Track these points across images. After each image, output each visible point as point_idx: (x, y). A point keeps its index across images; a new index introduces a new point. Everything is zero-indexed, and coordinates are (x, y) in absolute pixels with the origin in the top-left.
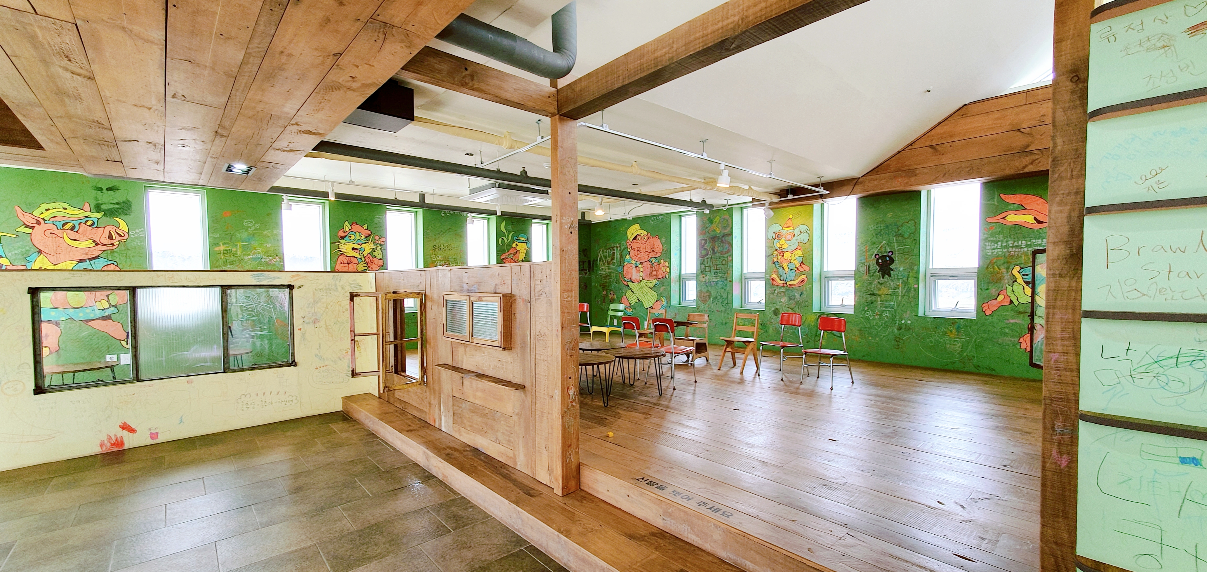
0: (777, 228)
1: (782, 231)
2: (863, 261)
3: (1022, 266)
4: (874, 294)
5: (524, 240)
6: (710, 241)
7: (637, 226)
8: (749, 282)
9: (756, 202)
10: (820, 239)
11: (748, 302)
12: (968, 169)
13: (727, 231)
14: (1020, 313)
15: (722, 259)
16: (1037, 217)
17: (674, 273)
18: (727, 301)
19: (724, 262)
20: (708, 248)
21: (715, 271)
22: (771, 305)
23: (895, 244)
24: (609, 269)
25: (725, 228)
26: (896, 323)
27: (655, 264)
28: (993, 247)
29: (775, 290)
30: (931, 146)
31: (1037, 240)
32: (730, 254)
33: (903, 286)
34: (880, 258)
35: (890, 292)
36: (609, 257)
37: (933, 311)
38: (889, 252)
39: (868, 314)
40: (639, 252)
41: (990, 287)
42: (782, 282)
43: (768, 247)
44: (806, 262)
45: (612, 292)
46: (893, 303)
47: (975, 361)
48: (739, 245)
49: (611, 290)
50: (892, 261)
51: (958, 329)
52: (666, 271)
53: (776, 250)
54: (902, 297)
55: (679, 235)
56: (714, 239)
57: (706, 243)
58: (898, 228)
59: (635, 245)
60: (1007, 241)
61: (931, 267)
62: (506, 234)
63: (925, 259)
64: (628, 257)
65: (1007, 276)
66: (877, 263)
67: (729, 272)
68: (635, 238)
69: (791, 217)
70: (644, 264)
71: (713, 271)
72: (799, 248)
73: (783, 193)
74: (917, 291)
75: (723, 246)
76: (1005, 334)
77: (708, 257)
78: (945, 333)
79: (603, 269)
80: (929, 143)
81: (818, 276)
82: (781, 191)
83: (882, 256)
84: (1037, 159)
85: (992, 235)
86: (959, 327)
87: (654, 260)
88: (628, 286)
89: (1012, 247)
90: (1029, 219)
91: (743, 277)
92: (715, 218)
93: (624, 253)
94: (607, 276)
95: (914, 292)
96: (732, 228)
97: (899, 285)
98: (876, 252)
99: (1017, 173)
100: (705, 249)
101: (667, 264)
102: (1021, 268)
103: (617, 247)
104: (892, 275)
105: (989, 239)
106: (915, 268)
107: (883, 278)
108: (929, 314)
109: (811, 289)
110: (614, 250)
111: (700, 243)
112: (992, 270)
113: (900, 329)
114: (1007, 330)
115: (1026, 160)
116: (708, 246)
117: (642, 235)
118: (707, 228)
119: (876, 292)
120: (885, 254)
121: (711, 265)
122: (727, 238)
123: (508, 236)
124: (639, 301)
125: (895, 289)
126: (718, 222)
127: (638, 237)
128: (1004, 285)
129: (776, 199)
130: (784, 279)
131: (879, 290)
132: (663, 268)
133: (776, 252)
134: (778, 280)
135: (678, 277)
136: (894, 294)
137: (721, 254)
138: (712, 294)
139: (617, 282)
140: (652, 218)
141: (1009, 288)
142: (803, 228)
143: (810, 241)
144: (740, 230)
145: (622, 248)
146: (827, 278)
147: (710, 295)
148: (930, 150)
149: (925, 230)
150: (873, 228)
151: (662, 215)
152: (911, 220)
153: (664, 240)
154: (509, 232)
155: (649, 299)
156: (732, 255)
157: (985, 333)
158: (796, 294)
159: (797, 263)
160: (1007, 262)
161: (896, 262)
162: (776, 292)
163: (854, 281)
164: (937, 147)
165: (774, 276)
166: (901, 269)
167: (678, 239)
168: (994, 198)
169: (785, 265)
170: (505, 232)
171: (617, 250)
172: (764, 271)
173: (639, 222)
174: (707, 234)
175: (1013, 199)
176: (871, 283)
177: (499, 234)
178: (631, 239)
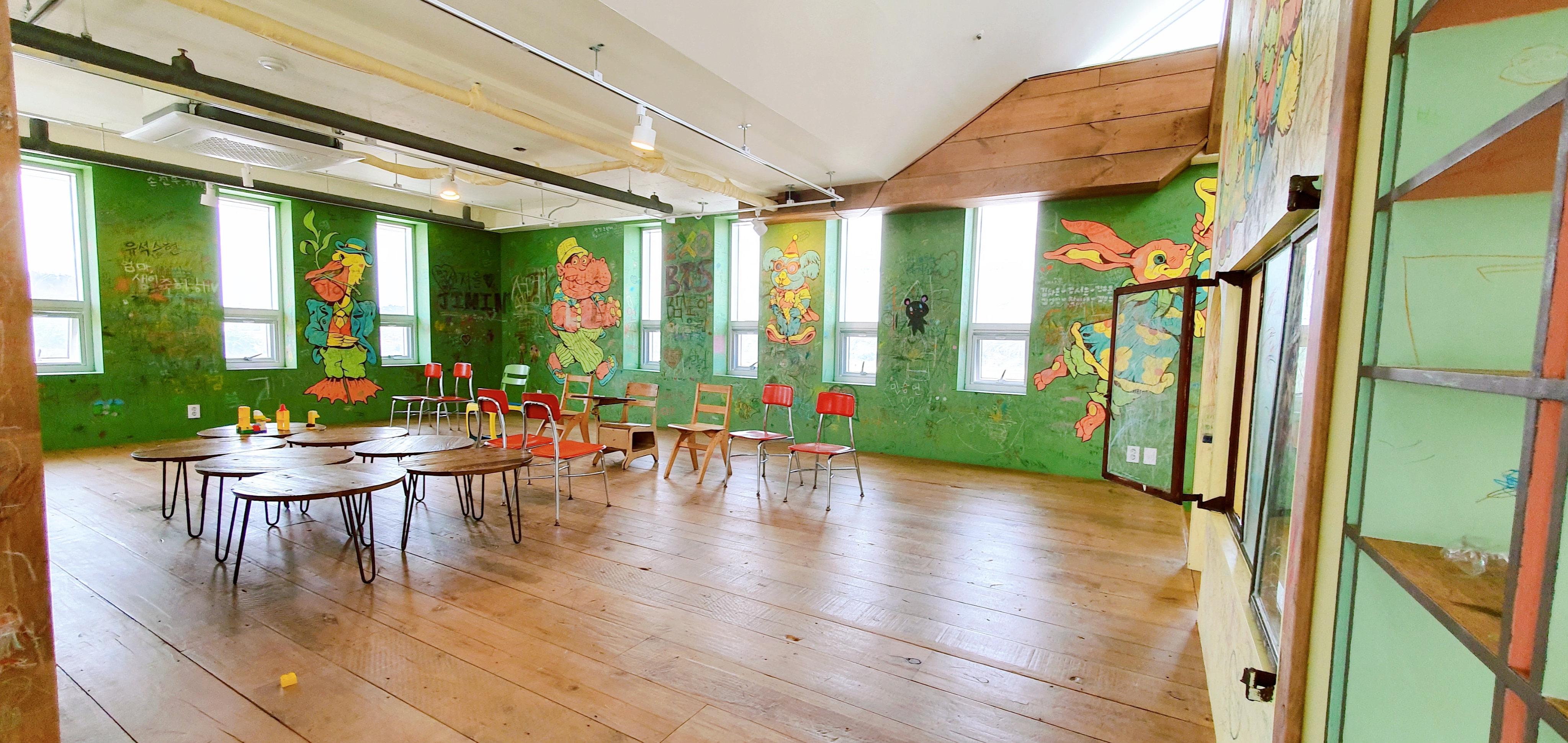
0: (775, 254)
1: (783, 258)
2: (889, 309)
3: (1083, 322)
4: (901, 358)
5: (360, 248)
6: (681, 270)
7: (572, 241)
8: (739, 336)
9: (746, 210)
10: (835, 274)
11: (737, 366)
12: (1025, 178)
13: (705, 256)
14: (1078, 387)
15: (698, 298)
16: (1104, 256)
17: (629, 320)
18: (705, 364)
19: (701, 304)
20: (679, 281)
21: (688, 317)
22: (766, 371)
23: (931, 285)
24: (529, 309)
25: (703, 250)
26: (928, 401)
27: (601, 303)
28: (1050, 294)
29: (772, 349)
30: (979, 139)
31: (1101, 287)
32: (708, 292)
33: (939, 347)
34: (911, 304)
35: (923, 355)
36: (529, 289)
37: (975, 383)
38: (923, 296)
39: (893, 387)
40: (575, 283)
41: (1044, 351)
42: (783, 337)
43: (764, 282)
44: (815, 306)
45: (533, 346)
46: (925, 371)
47: (1023, 455)
48: (725, 278)
49: (532, 343)
50: (926, 309)
51: (1004, 410)
52: (617, 315)
53: (775, 287)
54: (938, 362)
55: (638, 259)
56: (687, 267)
57: (675, 272)
58: (934, 262)
59: (570, 271)
60: (1067, 287)
61: (974, 321)
62: (318, 236)
63: (967, 309)
64: (558, 290)
65: (1065, 336)
66: (908, 312)
67: (708, 319)
68: (569, 260)
69: (795, 238)
70: (584, 302)
71: (685, 317)
72: (806, 285)
73: (781, 197)
74: (955, 354)
75: (700, 279)
76: (1059, 417)
77: (678, 294)
78: (988, 416)
79: (519, 308)
80: (977, 135)
81: (832, 329)
82: (780, 194)
83: (914, 302)
84: (1108, 169)
85: (1049, 277)
86: (1005, 406)
87: (598, 297)
88: (559, 337)
89: (1073, 295)
90: (1092, 256)
91: (730, 328)
92: (688, 234)
93: (552, 284)
94: (527, 321)
95: (952, 357)
96: (713, 251)
97: (933, 346)
98: (906, 297)
99: (1084, 186)
100: (675, 282)
101: (618, 304)
102: (1082, 326)
103: (542, 274)
104: (926, 331)
105: (1046, 283)
106: (955, 322)
107: (914, 334)
108: (971, 388)
109: (821, 349)
110: (537, 278)
111: (667, 273)
112: (1048, 327)
113: (933, 408)
114: (1061, 412)
115: (1095, 169)
116: (678, 277)
117: (580, 255)
118: (677, 249)
119: (905, 355)
120: (918, 300)
121: (683, 307)
122: (706, 266)
123: (321, 238)
124: (576, 361)
125: (929, 350)
126: (693, 240)
127: (575, 259)
128: (1061, 349)
129: (772, 207)
130: (785, 333)
131: (909, 351)
132: (612, 310)
133: (774, 291)
134: (776, 333)
135: (636, 326)
136: (928, 357)
137: (698, 291)
138: (684, 352)
139: (542, 330)
140: (596, 229)
141: (1067, 352)
142: (811, 255)
143: (821, 275)
144: (726, 255)
145: (550, 275)
146: (843, 332)
147: (681, 355)
148: (978, 145)
149: (969, 268)
150: (903, 261)
151: (610, 224)
152: (952, 251)
153: (613, 265)
154: (324, 233)
155: (591, 359)
156: (712, 294)
157: (1035, 415)
158: (801, 356)
159: (802, 308)
160: (1065, 317)
161: (931, 311)
162: (773, 351)
163: (876, 338)
164: (988, 142)
165: (772, 327)
166: (937, 322)
167: (637, 265)
168: (1053, 224)
169: (786, 311)
170: (315, 231)
171: (542, 278)
172: (757, 320)
173: (576, 234)
174: (678, 258)
175: (1077, 227)
176: (898, 342)
177: (300, 233)
178: (564, 263)
